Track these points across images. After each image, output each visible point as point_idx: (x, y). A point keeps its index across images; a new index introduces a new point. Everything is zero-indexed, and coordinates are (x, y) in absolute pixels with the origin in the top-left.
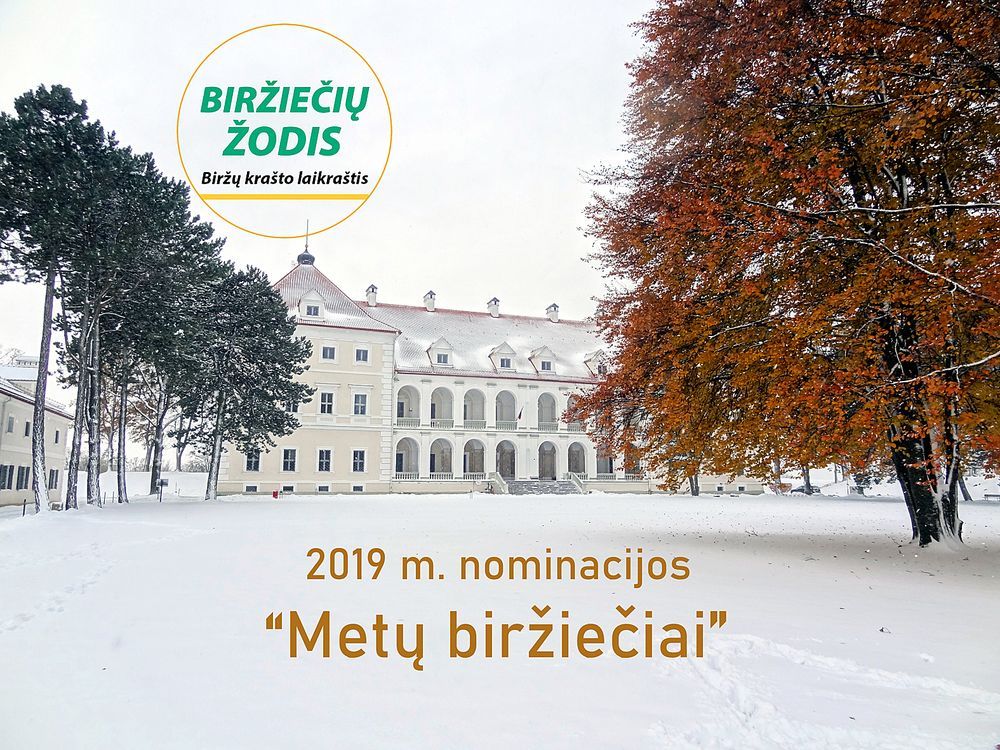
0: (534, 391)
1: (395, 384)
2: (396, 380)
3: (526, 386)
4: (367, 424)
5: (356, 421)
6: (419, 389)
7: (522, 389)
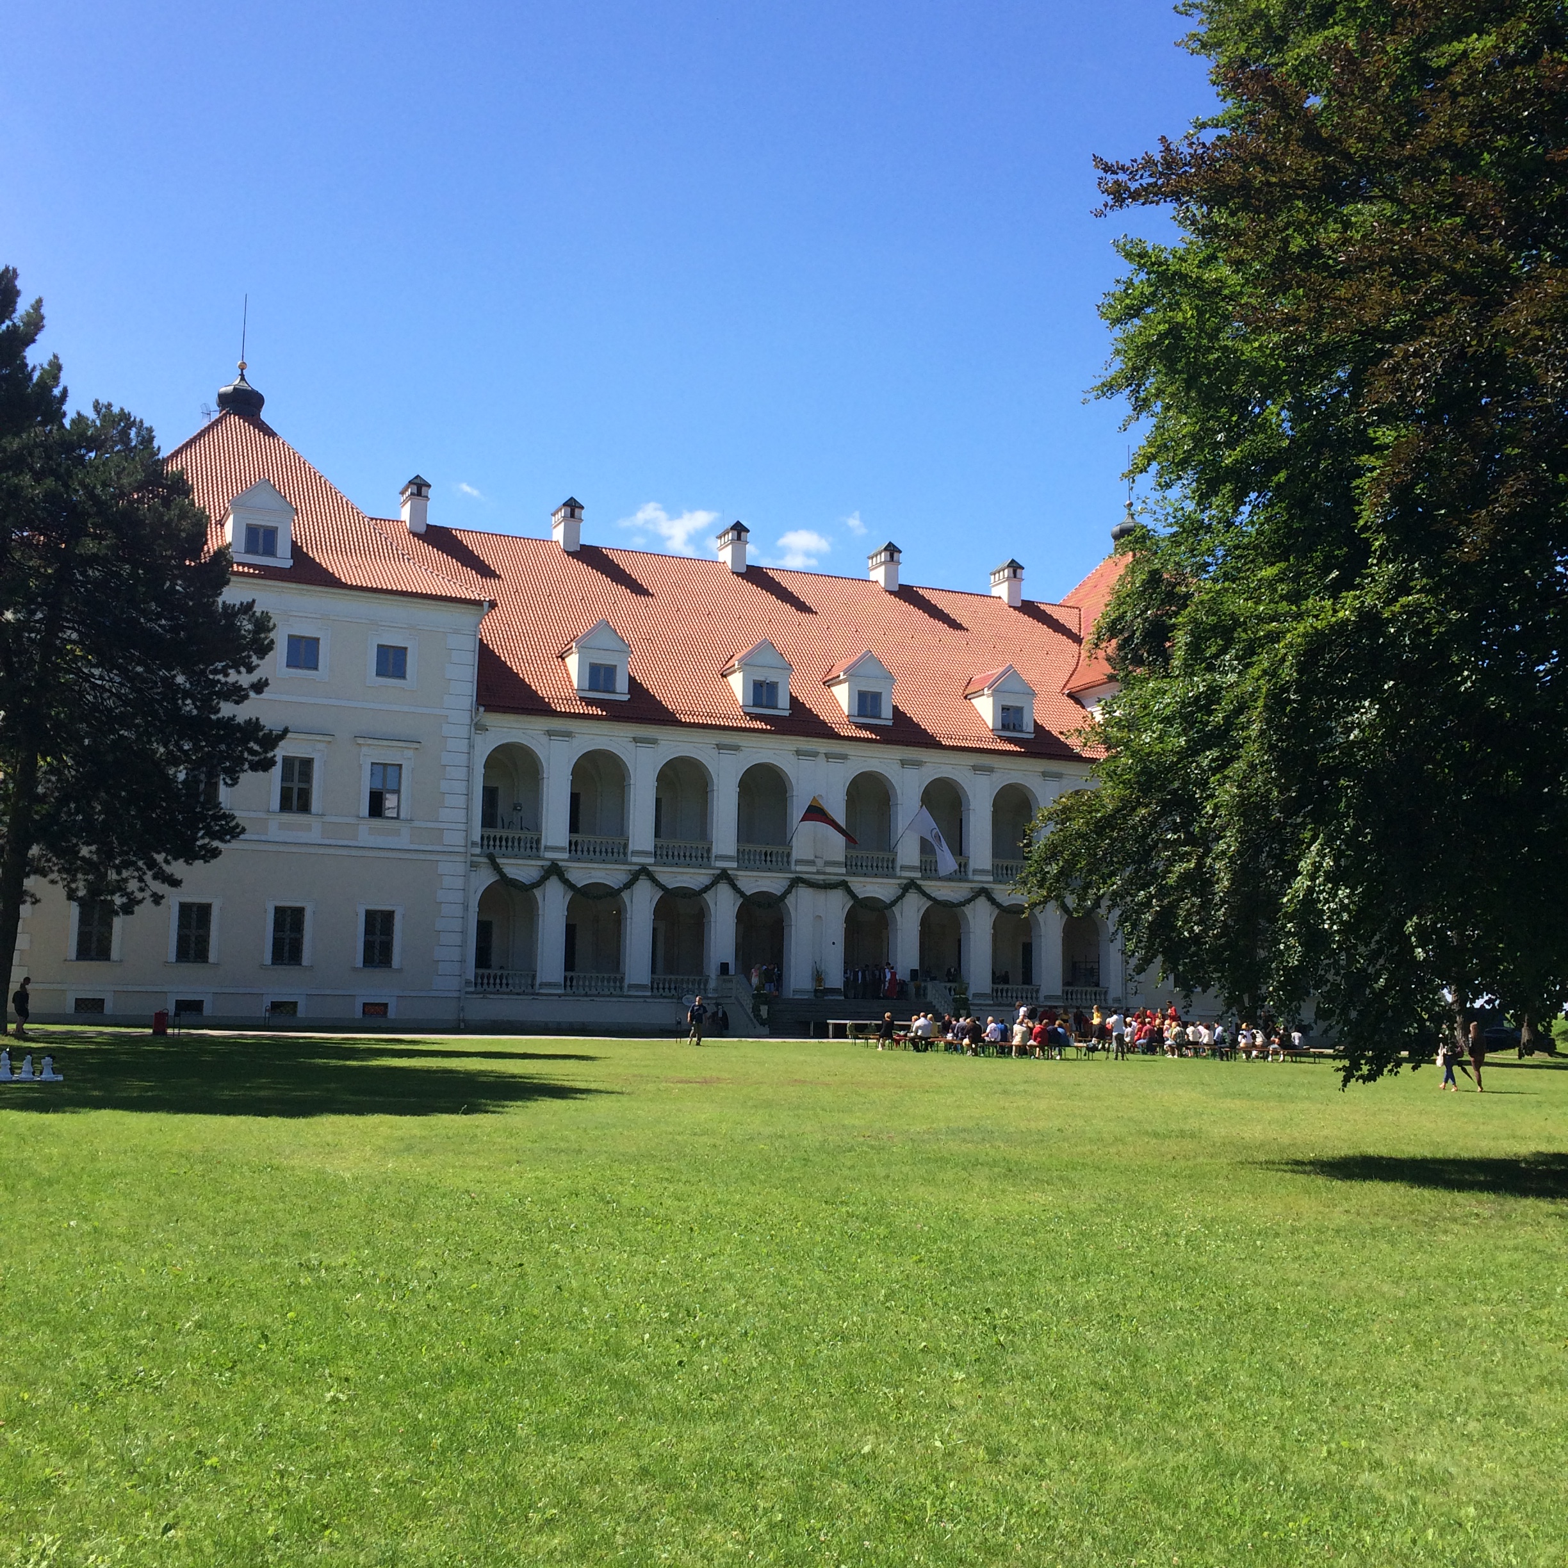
0: (835, 767)
1: (478, 739)
2: (480, 727)
3: (815, 754)
4: (404, 840)
5: (369, 833)
6: (541, 753)
7: (806, 763)
